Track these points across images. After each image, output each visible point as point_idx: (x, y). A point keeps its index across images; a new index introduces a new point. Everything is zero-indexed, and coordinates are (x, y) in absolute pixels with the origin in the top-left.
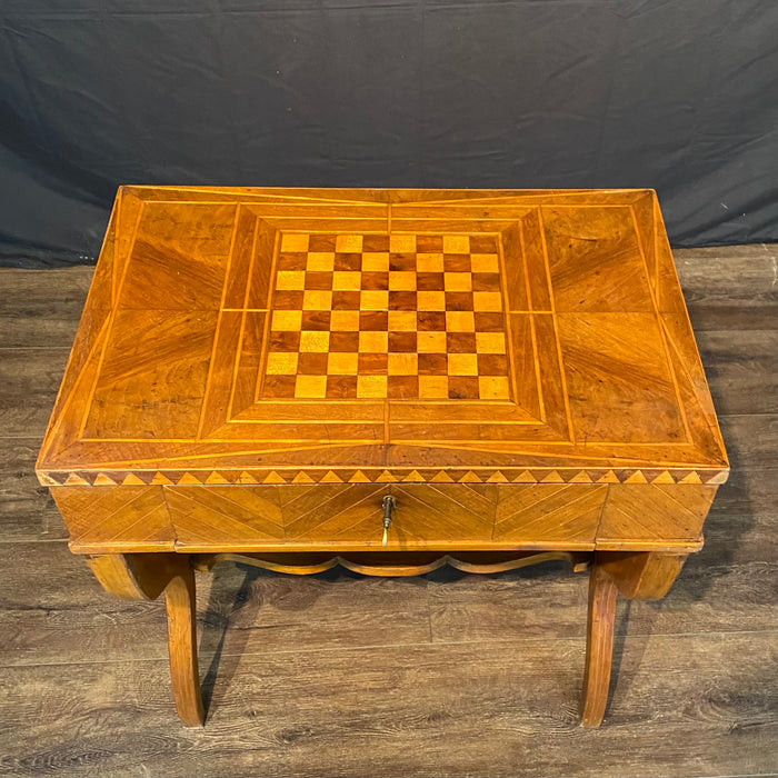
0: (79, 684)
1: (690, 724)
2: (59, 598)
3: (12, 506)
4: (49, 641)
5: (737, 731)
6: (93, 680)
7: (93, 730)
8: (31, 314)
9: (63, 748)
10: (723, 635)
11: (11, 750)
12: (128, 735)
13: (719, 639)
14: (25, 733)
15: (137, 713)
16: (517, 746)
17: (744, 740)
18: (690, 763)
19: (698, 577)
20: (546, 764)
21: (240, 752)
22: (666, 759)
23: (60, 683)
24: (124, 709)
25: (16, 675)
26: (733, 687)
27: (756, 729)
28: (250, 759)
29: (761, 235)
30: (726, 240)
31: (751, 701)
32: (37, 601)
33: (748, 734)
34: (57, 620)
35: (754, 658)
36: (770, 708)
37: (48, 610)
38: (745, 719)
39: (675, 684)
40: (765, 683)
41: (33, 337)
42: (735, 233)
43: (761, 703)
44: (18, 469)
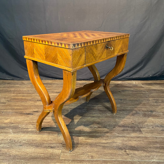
0: (4, 120)
1: (114, 129)
2: (5, 111)
3: (2, 102)
4: (1, 115)
5: (124, 130)
6: (7, 120)
7: (4, 125)
8: (14, 84)
10: (122, 119)
12: (9, 126)
13: (121, 119)
15: (12, 123)
18: (114, 134)
21: (29, 129)
22: (109, 133)
24: (10, 123)
26: (123, 125)
27: (127, 130)
28: (30, 130)
29: (131, 77)
30: (125, 78)
31: (126, 127)
32: (1, 111)
33: (126, 131)
34: (4, 113)
35: (127, 122)
36: (130, 128)
37: (3, 112)
38: (125, 129)
39: (112, 124)
40: (129, 125)
41: (13, 86)
42: (127, 77)
43: (128, 127)
44: (5, 98)
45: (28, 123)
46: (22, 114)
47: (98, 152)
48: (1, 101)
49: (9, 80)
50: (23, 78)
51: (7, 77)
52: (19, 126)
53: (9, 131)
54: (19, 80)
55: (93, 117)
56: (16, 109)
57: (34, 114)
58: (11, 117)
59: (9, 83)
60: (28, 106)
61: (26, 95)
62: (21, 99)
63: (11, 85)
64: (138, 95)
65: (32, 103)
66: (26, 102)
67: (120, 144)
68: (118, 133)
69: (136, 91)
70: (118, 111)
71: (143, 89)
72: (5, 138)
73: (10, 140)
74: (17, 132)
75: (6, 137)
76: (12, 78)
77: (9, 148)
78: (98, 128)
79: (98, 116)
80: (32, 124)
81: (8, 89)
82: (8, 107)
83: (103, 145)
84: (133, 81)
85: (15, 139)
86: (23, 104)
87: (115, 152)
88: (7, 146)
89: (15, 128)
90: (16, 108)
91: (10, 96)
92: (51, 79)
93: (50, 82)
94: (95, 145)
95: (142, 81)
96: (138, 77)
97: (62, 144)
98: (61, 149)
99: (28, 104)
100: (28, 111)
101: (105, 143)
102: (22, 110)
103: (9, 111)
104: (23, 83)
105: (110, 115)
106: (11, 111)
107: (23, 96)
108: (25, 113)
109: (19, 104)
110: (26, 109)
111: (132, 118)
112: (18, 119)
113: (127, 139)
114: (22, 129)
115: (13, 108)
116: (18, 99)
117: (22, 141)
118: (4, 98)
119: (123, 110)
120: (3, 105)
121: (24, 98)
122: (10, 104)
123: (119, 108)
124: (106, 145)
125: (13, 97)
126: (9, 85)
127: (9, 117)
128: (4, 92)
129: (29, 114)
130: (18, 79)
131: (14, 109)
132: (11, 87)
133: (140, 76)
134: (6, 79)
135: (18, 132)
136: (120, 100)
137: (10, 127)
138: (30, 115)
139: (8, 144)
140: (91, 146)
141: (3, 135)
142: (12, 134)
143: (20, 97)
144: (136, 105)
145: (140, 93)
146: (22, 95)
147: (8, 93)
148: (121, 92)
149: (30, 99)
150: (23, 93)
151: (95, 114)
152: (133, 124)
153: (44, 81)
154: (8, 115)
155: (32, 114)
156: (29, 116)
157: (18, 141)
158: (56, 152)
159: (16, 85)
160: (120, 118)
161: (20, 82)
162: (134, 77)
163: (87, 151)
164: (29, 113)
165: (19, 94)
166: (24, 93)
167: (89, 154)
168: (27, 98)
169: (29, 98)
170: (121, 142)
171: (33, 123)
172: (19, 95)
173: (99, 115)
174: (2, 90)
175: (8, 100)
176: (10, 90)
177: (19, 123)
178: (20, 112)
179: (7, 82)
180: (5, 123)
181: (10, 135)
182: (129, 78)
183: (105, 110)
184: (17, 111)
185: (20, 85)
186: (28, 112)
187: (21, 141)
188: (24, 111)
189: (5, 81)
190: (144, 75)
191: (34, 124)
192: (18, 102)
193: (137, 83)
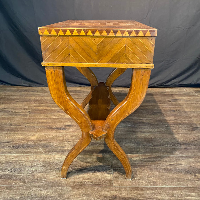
0: (29, 136)
1: (174, 147)
2: (28, 125)
4: (25, 130)
5: (187, 149)
6: (32, 136)
7: (30, 143)
8: (33, 92)
9: (23, 145)
10: (181, 134)
11: (11, 145)
12: (38, 144)
13: (180, 135)
14: (15, 143)
15: (41, 141)
16: (131, 148)
17: (188, 150)
18: (175, 153)
19: (173, 126)
20: (139, 152)
21: (64, 147)
22: (169, 152)
23: (25, 136)
24: (39, 140)
25: (15, 135)
26: (184, 142)
27: (191, 149)
28: (66, 148)
29: (181, 83)
30: (174, 84)
31: (189, 144)
32: (23, 125)
33: (189, 149)
34: (27, 128)
35: (189, 138)
36: (194, 146)
37: (25, 126)
38: (188, 147)
39: (169, 141)
40: (192, 142)
41: (33, 94)
42: (175, 83)
43: (192, 145)
44: (25, 109)
45: (62, 140)
46: (51, 128)
47: (161, 176)
48: (21, 113)
49: (26, 87)
50: (44, 84)
51: (23, 82)
52: (51, 144)
53: (39, 150)
54: (38, 87)
55: (144, 132)
56: (42, 123)
57: (67, 128)
58: (38, 133)
59: (26, 91)
60: (57, 118)
61: (51, 105)
62: (46, 110)
63: (29, 93)
64: (193, 105)
65: (61, 115)
66: (53, 114)
67: (186, 167)
68: (181, 153)
69: (189, 100)
70: (174, 126)
71: (198, 98)
72: (36, 160)
73: (43, 161)
74: (50, 152)
75: (36, 158)
76: (29, 83)
77: (44, 172)
78: (153, 146)
79: (150, 132)
80: (67, 141)
81: (26, 97)
82: (32, 120)
83: (165, 168)
84: (182, 88)
85: (49, 160)
86: (50, 116)
87: (182, 176)
88: (41, 170)
89: (47, 147)
90: (42, 121)
91: (31, 106)
92: (80, 85)
93: (78, 90)
94: (155, 168)
95: (194, 88)
96: (189, 83)
97: (111, 166)
98: (112, 172)
99: (56, 117)
100: (58, 125)
101: (167, 166)
102: (50, 124)
103: (33, 125)
104: (45, 90)
105: (165, 130)
106: (36, 125)
107: (48, 106)
108: (54, 127)
109: (45, 117)
110: (55, 122)
111: (193, 133)
112: (47, 135)
113: (194, 160)
114: (55, 147)
115: (38, 121)
116: (42, 110)
117: (59, 164)
118: (23, 108)
119: (180, 124)
120: (24, 117)
121: (49, 108)
122: (33, 116)
123: (173, 121)
124: (168, 168)
125: (35, 108)
126: (27, 93)
127: (36, 133)
128: (22, 101)
129: (60, 129)
130: (37, 85)
131: (40, 123)
132: (30, 95)
133: (193, 82)
134: (21, 85)
135: (52, 152)
136: (172, 111)
137: (39, 146)
138: (62, 129)
139: (41, 166)
140: (150, 169)
141: (32, 156)
142: (44, 154)
143: (45, 108)
144: (194, 117)
145: (196, 102)
146: (46, 105)
147: (28, 103)
148: (171, 102)
149: (58, 110)
150: (46, 103)
151: (145, 129)
152: (197, 141)
153: (70, 88)
154: (33, 130)
155: (65, 129)
156: (61, 131)
157: (53, 163)
158: (105, 176)
159: (36, 93)
160: (179, 133)
161: (40, 88)
162: (185, 82)
163: (146, 175)
164: (60, 127)
165: (42, 103)
166: (49, 103)
167: (150, 179)
168: (53, 109)
169: (56, 109)
170: (186, 163)
171: (69, 139)
172: (42, 105)
173: (151, 130)
174: (19, 99)
175: (30, 112)
176: (30, 99)
177: (49, 140)
178: (48, 126)
179: (24, 88)
180: (32, 140)
181: (42, 156)
182: (179, 84)
183: (156, 123)
184: (44, 124)
185: (41, 92)
186: (58, 127)
187: (57, 164)
188: (53, 125)
189: (20, 88)
190: (197, 80)
191: (69, 141)
192: (43, 114)
193: (188, 90)
